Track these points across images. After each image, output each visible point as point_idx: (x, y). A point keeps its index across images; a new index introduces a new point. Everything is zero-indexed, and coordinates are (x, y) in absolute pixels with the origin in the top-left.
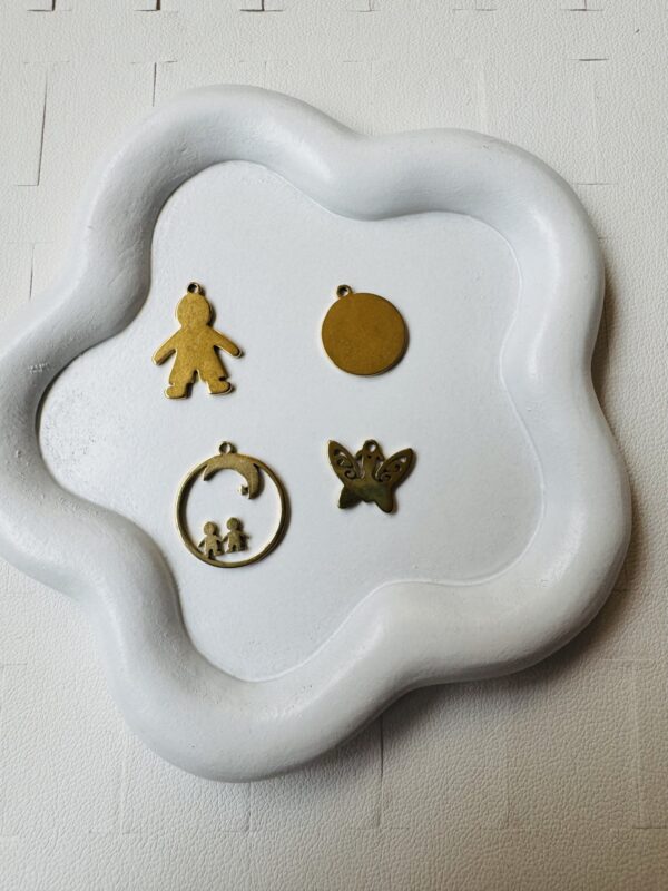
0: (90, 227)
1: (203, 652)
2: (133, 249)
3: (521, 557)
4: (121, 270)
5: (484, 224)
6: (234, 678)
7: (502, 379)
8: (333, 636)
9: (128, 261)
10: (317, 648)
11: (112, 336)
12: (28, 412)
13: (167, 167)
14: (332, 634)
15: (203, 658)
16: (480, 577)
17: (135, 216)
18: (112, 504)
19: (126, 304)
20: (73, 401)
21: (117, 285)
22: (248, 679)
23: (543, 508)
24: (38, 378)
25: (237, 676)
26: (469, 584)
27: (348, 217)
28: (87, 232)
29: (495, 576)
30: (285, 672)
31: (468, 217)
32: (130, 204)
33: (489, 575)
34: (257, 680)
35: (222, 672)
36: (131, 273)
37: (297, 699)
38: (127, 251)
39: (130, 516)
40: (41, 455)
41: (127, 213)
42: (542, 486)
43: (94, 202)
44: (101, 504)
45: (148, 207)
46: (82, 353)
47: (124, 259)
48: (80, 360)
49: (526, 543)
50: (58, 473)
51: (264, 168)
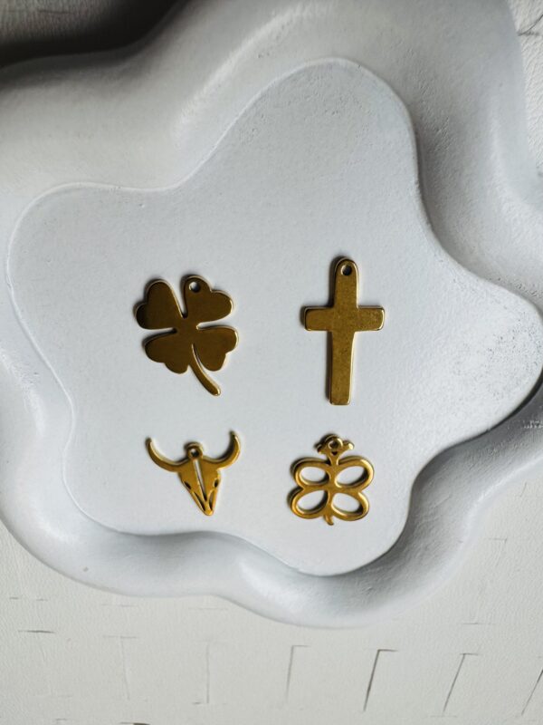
0: (460, 542)
1: (397, 98)
2: (424, 521)
4: (437, 507)
5: (106, 524)
6: (361, 64)
7: (70, 399)
8: (236, 119)
9: (430, 513)
10: (255, 104)
13: (386, 579)
14: (237, 122)
15: (398, 93)
16: (67, 191)
17: (420, 544)
18: (482, 285)
19: (436, 477)
20: (504, 389)
21: (443, 495)
22: (342, 62)
24: (535, 416)
25: (356, 65)
26: (78, 184)
27: (227, 535)
28: (464, 539)
29: (49, 192)
30: (293, 71)
31: (120, 530)
32: (421, 556)
33: (57, 194)
34: (331, 60)
35: (374, 72)
36: (429, 502)
37: (278, 38)
38: (429, 520)
39: (464, 271)
41: (426, 548)
42: (13, 293)
45: (407, 549)
46: (487, 432)
47: (434, 514)
51: (302, 570)
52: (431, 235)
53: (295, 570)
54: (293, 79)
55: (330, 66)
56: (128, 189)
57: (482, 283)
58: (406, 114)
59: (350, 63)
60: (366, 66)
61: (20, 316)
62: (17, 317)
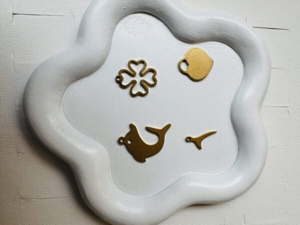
2: (206, 36)
3: (124, 193)
4: (198, 33)
6: (61, 103)
7: (185, 174)
8: (82, 135)
9: (202, 35)
10: (78, 130)
11: (173, 34)
12: (140, 9)
13: (238, 42)
15: (65, 91)
16: (114, 181)
17: (218, 33)
19: (186, 37)
20: (147, 24)
21: (193, 32)
22: (61, 108)
23: (142, 197)
24: (154, 10)
26: (111, 178)
28: (210, 17)
29: (115, 186)
30: (67, 122)
31: (237, 151)
32: (223, 31)
33: (116, 184)
35: (62, 98)
36: (197, 37)
37: (58, 128)
38: (205, 34)
39: (110, 54)
40: (125, 16)
41: (219, 31)
43: (221, 18)
44: (113, 42)
45: (222, 38)
46: (165, 24)
47: (202, 33)
48: (162, 24)
49: (129, 194)
50: (120, 24)
51: (243, 76)
52: (101, 68)
53: (243, 79)
54: (69, 121)
55: (63, 111)
56: (109, 163)
57: (112, 46)
58: (70, 86)
59: (61, 106)
60: (61, 101)
61: (157, 193)
62: (157, 194)
